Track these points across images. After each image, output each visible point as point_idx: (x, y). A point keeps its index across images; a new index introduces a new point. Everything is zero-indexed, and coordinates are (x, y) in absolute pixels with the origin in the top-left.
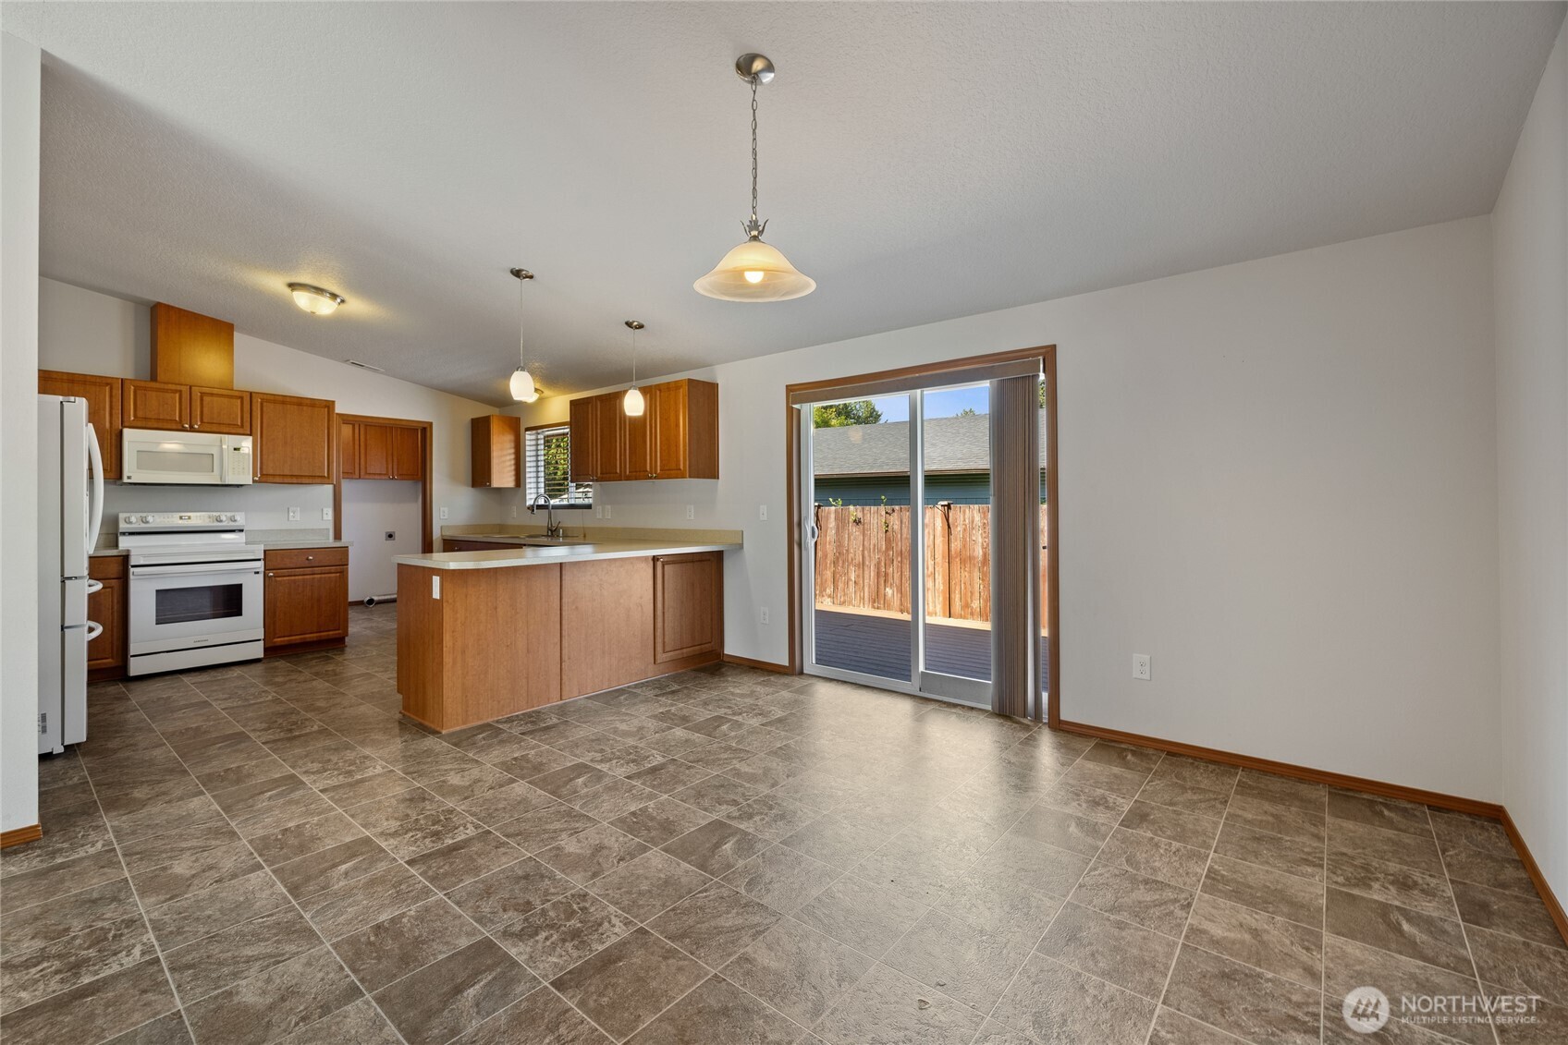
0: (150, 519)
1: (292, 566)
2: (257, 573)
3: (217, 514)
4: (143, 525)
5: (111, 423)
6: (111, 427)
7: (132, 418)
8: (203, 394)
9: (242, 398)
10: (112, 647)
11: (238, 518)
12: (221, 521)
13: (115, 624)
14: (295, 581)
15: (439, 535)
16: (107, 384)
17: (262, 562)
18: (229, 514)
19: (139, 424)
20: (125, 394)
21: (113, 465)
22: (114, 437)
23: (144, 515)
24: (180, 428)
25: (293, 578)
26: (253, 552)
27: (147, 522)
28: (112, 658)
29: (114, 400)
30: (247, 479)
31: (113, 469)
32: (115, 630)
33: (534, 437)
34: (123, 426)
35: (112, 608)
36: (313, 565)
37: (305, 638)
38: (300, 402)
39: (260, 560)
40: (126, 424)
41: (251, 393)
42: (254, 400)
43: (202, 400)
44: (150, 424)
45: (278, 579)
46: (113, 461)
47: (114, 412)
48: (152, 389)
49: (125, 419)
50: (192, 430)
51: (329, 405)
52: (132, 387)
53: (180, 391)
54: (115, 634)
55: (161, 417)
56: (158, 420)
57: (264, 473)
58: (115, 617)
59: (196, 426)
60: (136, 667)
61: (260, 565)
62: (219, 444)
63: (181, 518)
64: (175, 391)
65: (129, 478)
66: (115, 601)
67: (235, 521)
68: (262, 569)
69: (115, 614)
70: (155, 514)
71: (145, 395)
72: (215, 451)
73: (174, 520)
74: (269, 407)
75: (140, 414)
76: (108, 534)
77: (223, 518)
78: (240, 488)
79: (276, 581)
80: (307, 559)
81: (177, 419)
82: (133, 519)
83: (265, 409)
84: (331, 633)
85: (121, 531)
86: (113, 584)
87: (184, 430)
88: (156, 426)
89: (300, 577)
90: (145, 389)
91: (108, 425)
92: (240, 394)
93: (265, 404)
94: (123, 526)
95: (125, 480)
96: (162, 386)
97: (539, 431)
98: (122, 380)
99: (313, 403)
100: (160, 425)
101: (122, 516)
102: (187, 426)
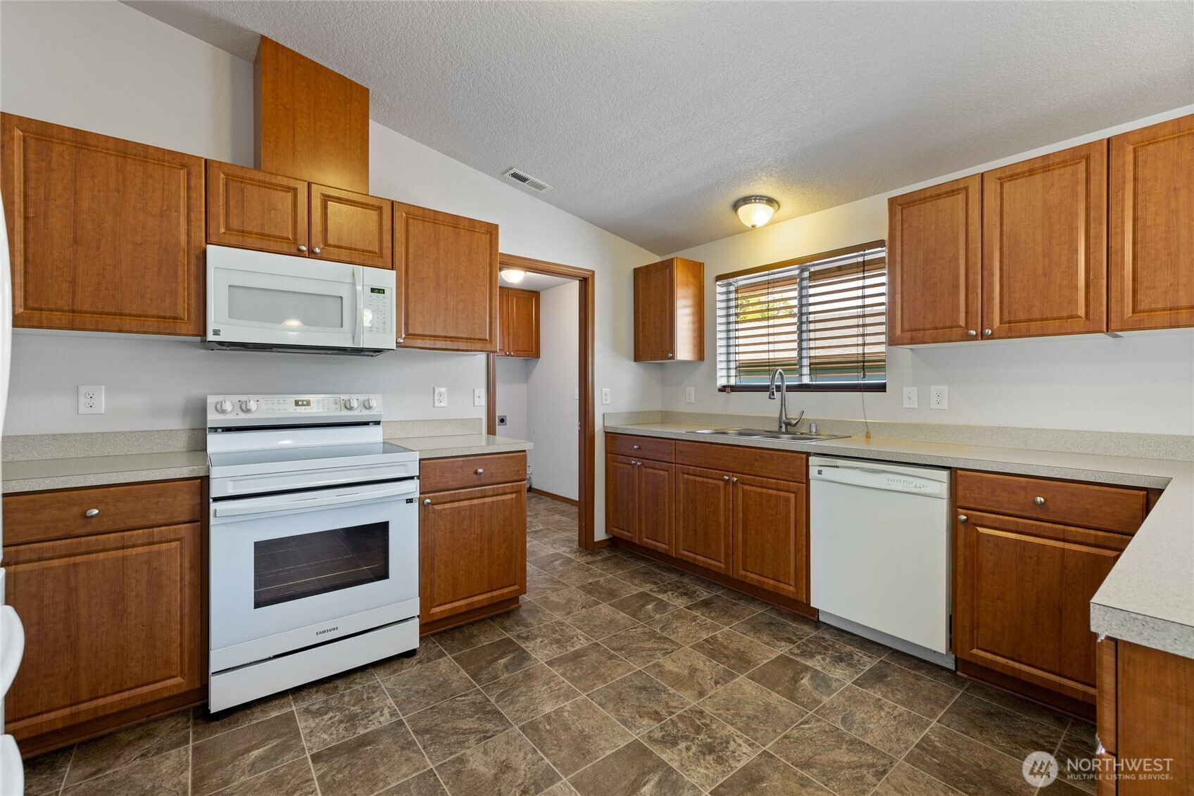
0: (253, 405)
1: (455, 484)
2: (410, 501)
3: (345, 397)
4: (243, 416)
5: (189, 236)
6: (188, 242)
7: (223, 230)
8: (326, 198)
9: (380, 209)
10: (182, 654)
11: (374, 403)
12: (351, 408)
13: (186, 610)
14: (459, 510)
15: (601, 426)
16: (183, 166)
17: (416, 482)
18: (362, 397)
19: (233, 240)
20: (210, 187)
21: (193, 310)
22: (193, 261)
23: (243, 398)
24: (294, 251)
25: (456, 504)
26: (403, 464)
27: (248, 411)
28: (182, 674)
29: (194, 195)
30: (388, 340)
31: (193, 316)
32: (186, 620)
33: (724, 289)
34: (207, 243)
35: (182, 579)
36: (484, 481)
37: (472, 604)
38: (456, 222)
39: (412, 478)
40: (213, 239)
41: (393, 203)
42: (397, 214)
43: (325, 208)
44: (249, 241)
45: (437, 507)
46: (193, 302)
47: (193, 215)
48: (252, 182)
49: (211, 231)
50: (311, 254)
51: (491, 231)
52: (222, 176)
53: (295, 190)
54: (187, 629)
55: (266, 232)
56: (262, 235)
57: (411, 331)
58: (187, 597)
59: (317, 250)
60: (222, 695)
61: (413, 488)
62: (349, 280)
63: (297, 403)
64: (288, 189)
65: (216, 333)
66: (187, 565)
67: (370, 408)
68: (417, 495)
69: (187, 590)
70: (260, 397)
71: (242, 191)
72: (344, 292)
73: (285, 409)
74: (416, 227)
75: (235, 224)
76: (193, 430)
77: (355, 404)
78: (381, 356)
79: (434, 510)
80: (476, 473)
81: (290, 237)
82: (228, 406)
83: (411, 229)
84: (505, 590)
85: (209, 425)
86: (183, 534)
87: (299, 253)
88: (258, 246)
89: (466, 503)
90: (243, 180)
91: (183, 238)
92: (376, 203)
93: (411, 221)
94: (213, 418)
95: (211, 337)
96: (268, 178)
97: (731, 280)
98: (206, 160)
99: (472, 225)
100: (265, 244)
101: (211, 400)
102: (304, 248)
